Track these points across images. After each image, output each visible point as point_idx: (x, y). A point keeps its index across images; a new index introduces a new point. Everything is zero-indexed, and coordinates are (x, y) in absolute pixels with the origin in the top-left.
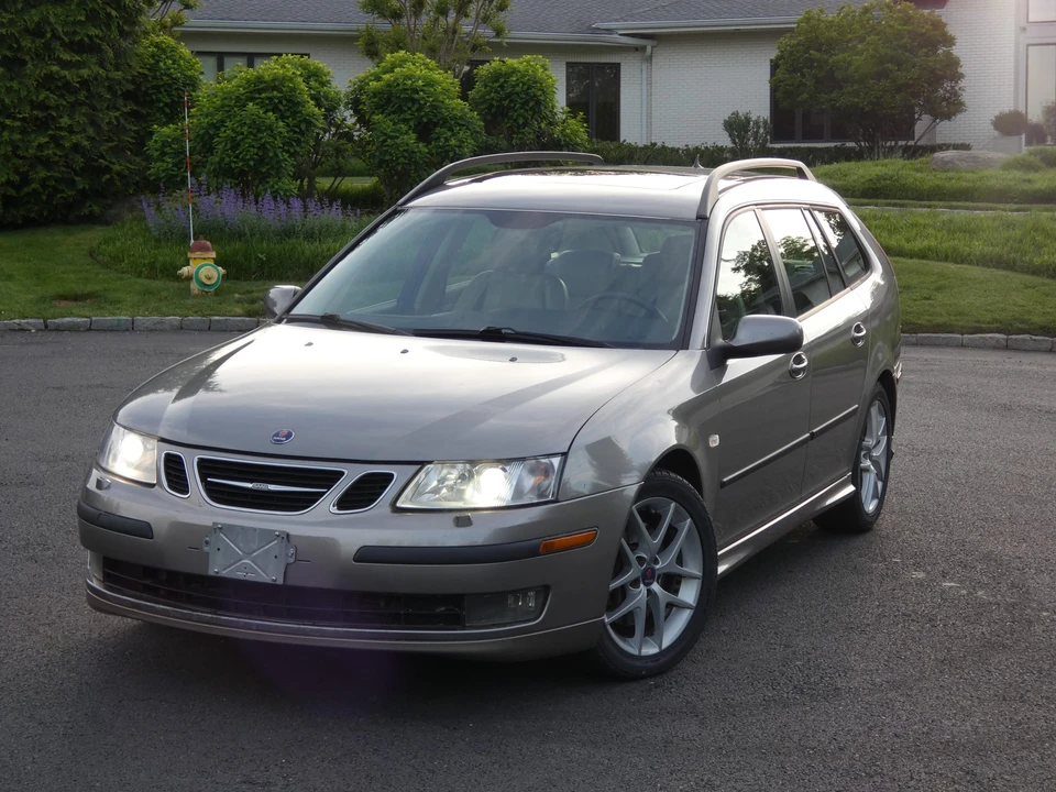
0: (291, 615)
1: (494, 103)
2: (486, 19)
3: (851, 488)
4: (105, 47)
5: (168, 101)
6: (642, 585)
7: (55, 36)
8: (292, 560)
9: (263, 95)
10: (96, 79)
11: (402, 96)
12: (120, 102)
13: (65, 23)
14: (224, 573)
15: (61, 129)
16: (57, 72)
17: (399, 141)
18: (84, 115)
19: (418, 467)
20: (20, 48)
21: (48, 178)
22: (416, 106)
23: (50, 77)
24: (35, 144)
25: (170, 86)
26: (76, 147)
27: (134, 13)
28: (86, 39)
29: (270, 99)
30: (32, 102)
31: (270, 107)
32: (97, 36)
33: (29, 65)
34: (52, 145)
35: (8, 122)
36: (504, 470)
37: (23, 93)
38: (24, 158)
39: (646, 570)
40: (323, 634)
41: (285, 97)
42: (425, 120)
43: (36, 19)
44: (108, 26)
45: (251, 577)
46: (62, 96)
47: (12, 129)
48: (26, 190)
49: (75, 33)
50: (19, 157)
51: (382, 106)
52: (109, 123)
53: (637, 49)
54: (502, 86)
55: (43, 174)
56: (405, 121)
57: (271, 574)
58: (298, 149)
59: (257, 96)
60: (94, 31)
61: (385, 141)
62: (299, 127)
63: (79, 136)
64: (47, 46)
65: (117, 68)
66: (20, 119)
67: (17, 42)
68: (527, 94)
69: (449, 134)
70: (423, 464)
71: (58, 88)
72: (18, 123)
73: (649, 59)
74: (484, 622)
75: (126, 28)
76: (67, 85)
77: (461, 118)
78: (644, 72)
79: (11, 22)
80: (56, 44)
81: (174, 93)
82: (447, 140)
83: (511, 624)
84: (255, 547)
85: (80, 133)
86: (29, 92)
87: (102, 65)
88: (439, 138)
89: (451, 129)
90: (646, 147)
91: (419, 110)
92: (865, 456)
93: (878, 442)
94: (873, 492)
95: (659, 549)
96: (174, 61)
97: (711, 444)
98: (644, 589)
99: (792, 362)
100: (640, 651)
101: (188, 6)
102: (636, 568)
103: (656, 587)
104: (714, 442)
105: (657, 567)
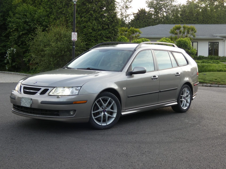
0: (34, 113)
2: (192, 34)
3: (176, 103)
4: (112, 37)
6: (103, 112)
7: (103, 36)
8: (32, 103)
13: (105, 34)
14: (23, 105)
19: (54, 88)
20: (97, 38)
27: (117, 32)
28: (109, 36)
32: (110, 36)
33: (99, 41)
36: (69, 89)
39: (103, 110)
43: (100, 33)
44: (112, 34)
45: (26, 106)
49: (107, 35)
53: (222, 39)
54: (180, 43)
57: (28, 106)
60: (110, 35)
64: (102, 37)
65: (114, 41)
67: (97, 37)
70: (55, 87)
73: (224, 41)
75: (115, 34)
78: (223, 43)
79: (96, 34)
80: (104, 37)
84: (27, 101)
87: (111, 40)
90: (222, 57)
92: (183, 98)
93: (187, 96)
94: (186, 105)
95: (106, 106)
96: (124, 40)
97: (123, 89)
98: (103, 113)
99: (153, 77)
100: (102, 125)
101: (140, 33)
102: (101, 109)
103: (106, 113)
104: (124, 88)
105: (106, 109)
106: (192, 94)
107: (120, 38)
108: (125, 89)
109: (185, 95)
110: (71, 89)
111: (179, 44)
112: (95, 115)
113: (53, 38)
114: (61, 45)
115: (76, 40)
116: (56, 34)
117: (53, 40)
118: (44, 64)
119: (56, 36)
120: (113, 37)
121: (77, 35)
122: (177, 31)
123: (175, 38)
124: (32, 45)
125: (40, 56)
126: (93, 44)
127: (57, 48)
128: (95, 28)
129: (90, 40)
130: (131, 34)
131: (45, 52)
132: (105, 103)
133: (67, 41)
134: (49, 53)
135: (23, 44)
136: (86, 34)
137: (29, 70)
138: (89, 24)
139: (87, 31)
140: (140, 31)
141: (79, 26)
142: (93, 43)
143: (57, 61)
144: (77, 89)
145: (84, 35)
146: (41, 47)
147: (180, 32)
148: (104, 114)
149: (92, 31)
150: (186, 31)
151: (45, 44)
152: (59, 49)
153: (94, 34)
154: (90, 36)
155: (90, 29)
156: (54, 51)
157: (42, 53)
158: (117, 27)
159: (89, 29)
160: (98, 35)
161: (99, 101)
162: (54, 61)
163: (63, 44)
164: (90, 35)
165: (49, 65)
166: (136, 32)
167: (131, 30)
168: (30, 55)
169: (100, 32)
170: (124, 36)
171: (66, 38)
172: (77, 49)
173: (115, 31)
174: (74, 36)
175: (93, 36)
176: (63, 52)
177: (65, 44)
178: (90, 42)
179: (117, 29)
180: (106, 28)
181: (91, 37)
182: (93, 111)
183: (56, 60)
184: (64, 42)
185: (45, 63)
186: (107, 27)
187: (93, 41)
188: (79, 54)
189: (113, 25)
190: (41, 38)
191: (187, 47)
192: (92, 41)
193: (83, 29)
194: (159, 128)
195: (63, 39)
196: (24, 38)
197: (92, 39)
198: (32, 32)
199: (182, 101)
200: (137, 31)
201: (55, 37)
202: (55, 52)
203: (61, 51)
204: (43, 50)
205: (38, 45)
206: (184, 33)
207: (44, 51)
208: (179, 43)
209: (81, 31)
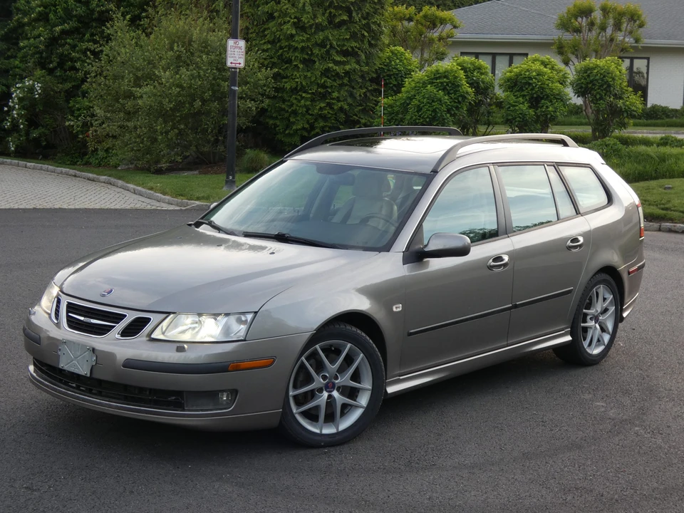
1: (583, 86)
2: (631, 33)
3: (569, 338)
4: (360, 52)
5: (395, 83)
6: (324, 392)
7: (332, 46)
8: (94, 364)
9: (438, 81)
10: (354, 71)
11: (523, 81)
12: (368, 84)
13: (338, 40)
14: (66, 368)
15: (333, 99)
16: (332, 67)
17: (517, 108)
18: (347, 91)
19: (165, 315)
20: (312, 54)
21: (326, 126)
22: (531, 87)
23: (328, 70)
24: (318, 107)
25: (397, 74)
26: (341, 109)
27: (378, 34)
29: (442, 83)
30: (318, 84)
31: (442, 88)
32: (356, 47)
33: (317, 63)
34: (328, 108)
35: (304, 95)
37: (313, 79)
38: (312, 115)
39: (328, 383)
40: (110, 406)
41: (450, 82)
42: (535, 96)
43: (321, 38)
44: (362, 41)
45: (76, 371)
46: (335, 80)
47: (306, 99)
48: (312, 133)
49: (344, 45)
50: (309, 114)
51: (512, 87)
52: (360, 96)
55: (321, 124)
56: (524, 96)
57: (84, 370)
58: (456, 112)
59: (435, 81)
60: (354, 44)
61: (509, 108)
62: (458, 99)
63: (342, 103)
64: (328, 52)
65: (367, 64)
66: (310, 93)
67: (311, 51)
68: (602, 80)
69: (549, 104)
70: (169, 313)
71: (334, 76)
72: (309, 96)
74: (194, 408)
75: (373, 42)
76: (337, 74)
77: (558, 95)
79: (308, 40)
81: (399, 79)
82: (547, 107)
83: (211, 410)
84: (79, 354)
85: (343, 101)
86: (316, 78)
87: (358, 62)
88: (543, 106)
89: (551, 101)
91: (532, 89)
92: (591, 319)
93: (606, 310)
94: (599, 341)
95: (337, 371)
96: (401, 61)
97: (395, 310)
98: (325, 394)
99: (491, 261)
100: (321, 431)
101: (455, 27)
102: (319, 381)
103: (335, 394)
104: (397, 308)
105: (337, 381)
106: (620, 302)
107: (387, 53)
108: (401, 309)
109: (599, 307)
110: (222, 320)
111: (585, 79)
112: (300, 400)
113: (164, 53)
114: (192, 77)
115: (242, 65)
116: (176, 39)
117: (163, 62)
118: (135, 142)
119: (175, 48)
120: (366, 52)
121: (243, 50)
122: (580, 19)
123: (574, 47)
124: (96, 76)
125: (122, 115)
126: (298, 75)
127: (178, 89)
128: (306, 21)
129: (289, 61)
130: (424, 30)
131: (140, 102)
132: (332, 362)
133: (211, 63)
134: (151, 106)
135: (65, 67)
136: (276, 41)
137: (85, 154)
138: (285, 7)
139: (277, 31)
140: (457, 21)
141: (252, 11)
142: (298, 71)
143: (176, 131)
144: (243, 319)
145: (269, 42)
146: (125, 85)
147: (592, 24)
148: (330, 397)
149: (294, 32)
150: (611, 21)
151: (140, 74)
152: (184, 92)
153: (303, 41)
154: (289, 49)
155: (288, 26)
156: (167, 100)
157: (129, 104)
158: (377, 18)
159: (285, 23)
160: (316, 44)
161: (313, 357)
162: (167, 133)
163: (199, 76)
164: (287, 44)
165: (152, 143)
166: (443, 21)
167: (425, 16)
168: (89, 108)
169: (321, 36)
170: (401, 49)
171: (207, 54)
172: (243, 91)
173: (370, 31)
174: (236, 54)
175: (300, 47)
176: (198, 103)
177: (205, 75)
178: (286, 68)
179: (379, 25)
180: (343, 23)
181: (292, 50)
182: (295, 387)
183: (173, 127)
184: (200, 68)
185: (139, 136)
186: (345, 18)
187: (296, 66)
188: (249, 107)
189: (367, 10)
190: (126, 53)
191: (612, 89)
192: (295, 63)
193: (264, 23)
194: (510, 439)
195: (198, 59)
196: (67, 47)
197: (293, 58)
198: (96, 27)
199: (585, 330)
200: (445, 20)
201: (172, 49)
202: (170, 102)
203: (193, 98)
204: (130, 95)
205: (115, 78)
206: (603, 28)
207: (135, 98)
208: (585, 75)
209: (257, 31)
